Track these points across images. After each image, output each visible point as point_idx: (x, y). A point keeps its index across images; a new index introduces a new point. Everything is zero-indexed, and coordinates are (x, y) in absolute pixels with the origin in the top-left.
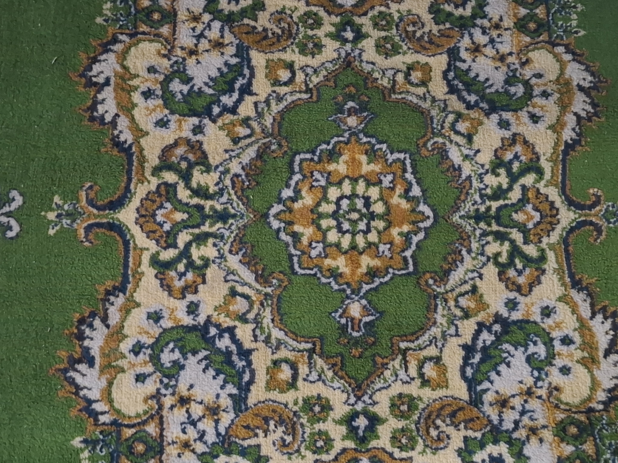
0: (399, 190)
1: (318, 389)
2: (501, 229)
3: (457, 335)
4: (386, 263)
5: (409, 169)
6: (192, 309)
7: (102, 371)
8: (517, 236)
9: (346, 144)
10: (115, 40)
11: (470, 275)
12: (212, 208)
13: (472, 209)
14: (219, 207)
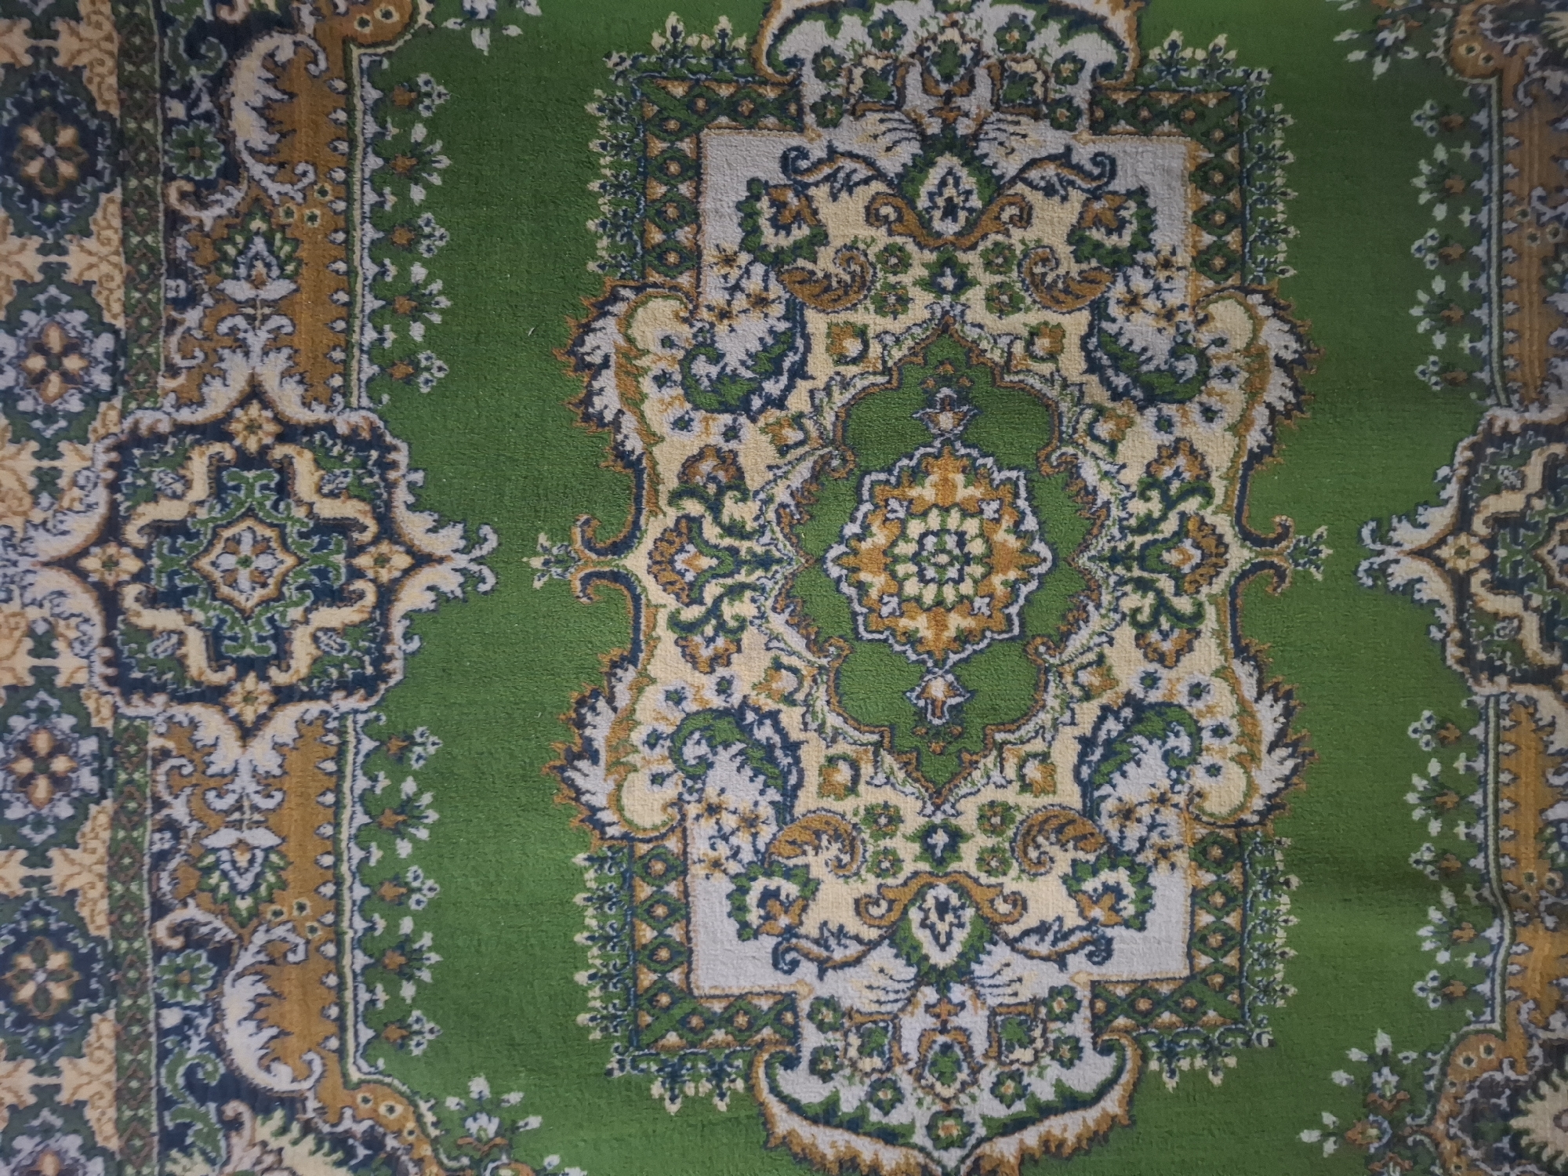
0: (1007, 522)
1: (887, 795)
2: (1145, 575)
3: (1073, 723)
4: (983, 625)
5: (1023, 493)
6: (724, 687)
7: (609, 770)
8: (1166, 584)
9: (936, 457)
10: (615, 298)
11: (1097, 640)
12: (750, 550)
13: (1107, 547)
14: (759, 550)
